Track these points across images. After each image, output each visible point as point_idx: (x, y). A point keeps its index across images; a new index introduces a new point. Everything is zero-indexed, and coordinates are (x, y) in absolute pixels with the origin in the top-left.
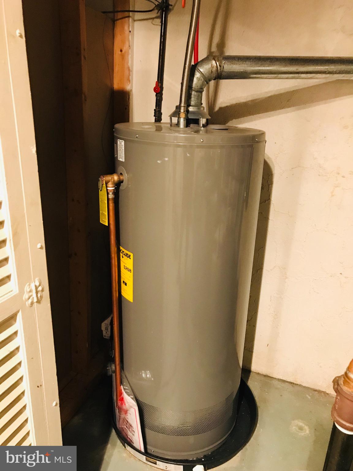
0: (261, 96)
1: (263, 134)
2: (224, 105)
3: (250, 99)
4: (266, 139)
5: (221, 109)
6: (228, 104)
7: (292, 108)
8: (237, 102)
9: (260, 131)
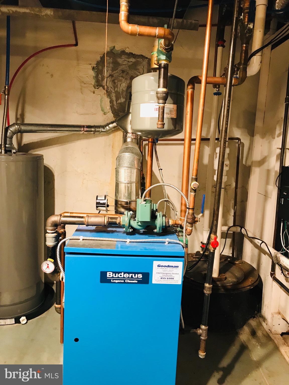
0: (44, 139)
1: (42, 156)
2: (26, 143)
3: (39, 140)
4: (44, 158)
5: (24, 145)
6: (28, 143)
7: (60, 144)
8: (33, 142)
9: (41, 155)
